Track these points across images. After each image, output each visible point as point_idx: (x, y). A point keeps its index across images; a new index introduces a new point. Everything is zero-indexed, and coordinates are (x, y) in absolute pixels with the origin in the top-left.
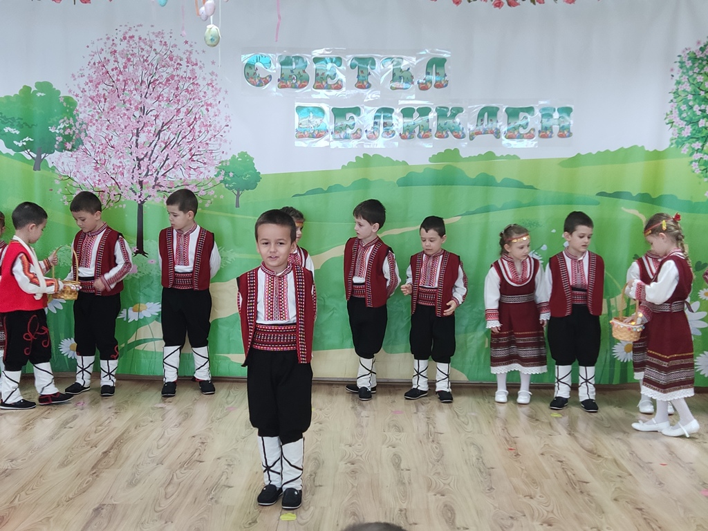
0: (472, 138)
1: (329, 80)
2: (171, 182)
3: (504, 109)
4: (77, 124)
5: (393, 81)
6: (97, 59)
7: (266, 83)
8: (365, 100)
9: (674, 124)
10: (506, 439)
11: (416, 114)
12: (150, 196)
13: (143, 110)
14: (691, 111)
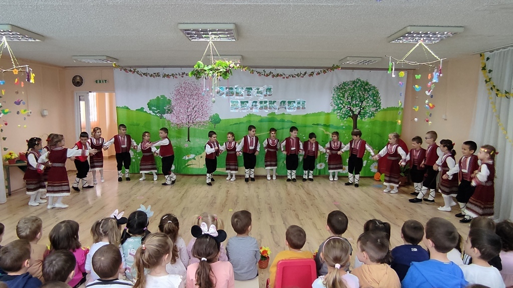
0: (279, 109)
1: (239, 94)
2: (197, 122)
3: (287, 102)
4: (172, 107)
5: (257, 94)
7: (223, 95)
8: (249, 99)
9: (333, 105)
11: (263, 103)
12: (191, 126)
13: (189, 102)
14: (337, 102)
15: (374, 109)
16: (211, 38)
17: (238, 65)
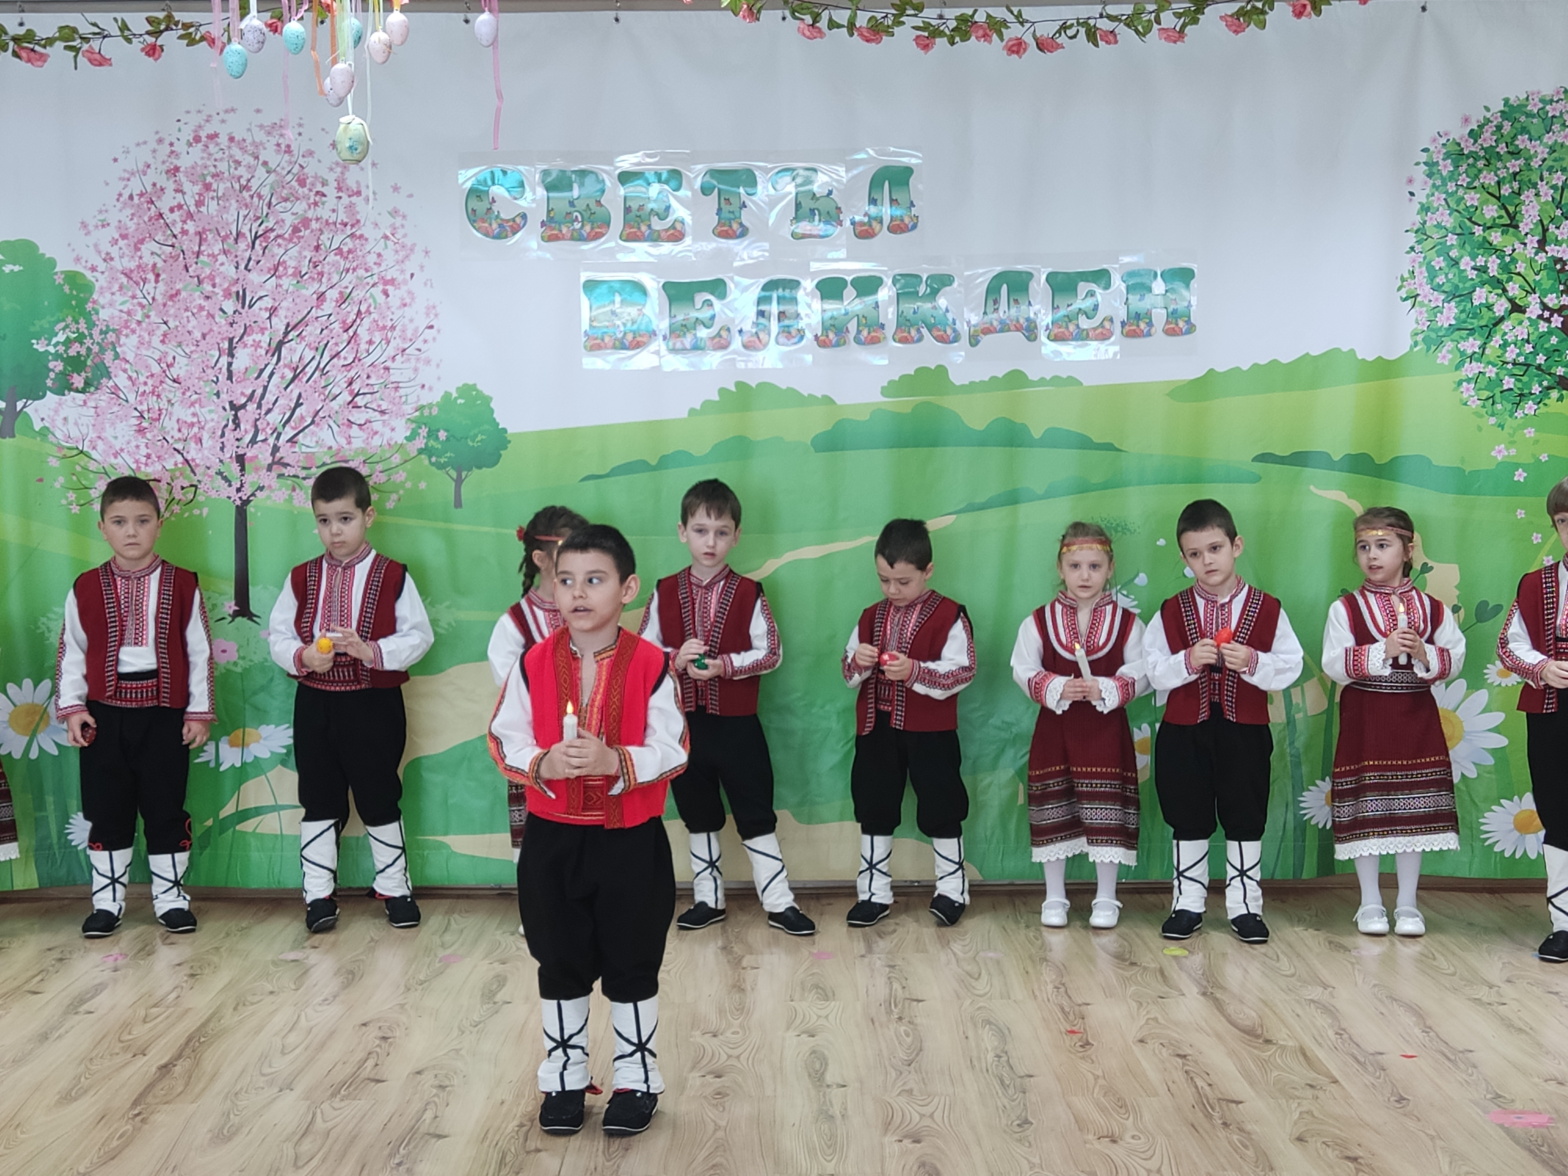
1: (654, 220)
2: (310, 456)
3: (1044, 277)
4: (96, 332)
5: (797, 219)
6: (135, 187)
7: (515, 231)
8: (736, 264)
9: (1419, 299)
10: (1063, 1009)
12: (261, 488)
14: (1454, 270)
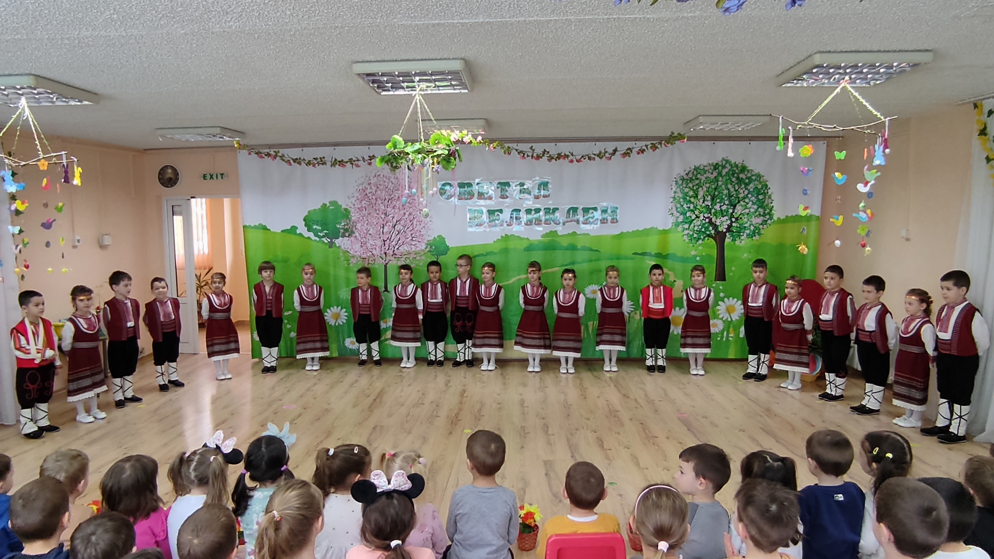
0: (564, 224)
1: (485, 194)
2: (402, 253)
3: (581, 208)
4: (351, 223)
5: (520, 194)
6: (361, 187)
7: (451, 198)
8: (506, 205)
9: (674, 214)
11: (533, 212)
12: (390, 261)
13: (386, 214)
14: (682, 207)
15: (760, 220)
16: (418, 89)
17: (480, 138)
